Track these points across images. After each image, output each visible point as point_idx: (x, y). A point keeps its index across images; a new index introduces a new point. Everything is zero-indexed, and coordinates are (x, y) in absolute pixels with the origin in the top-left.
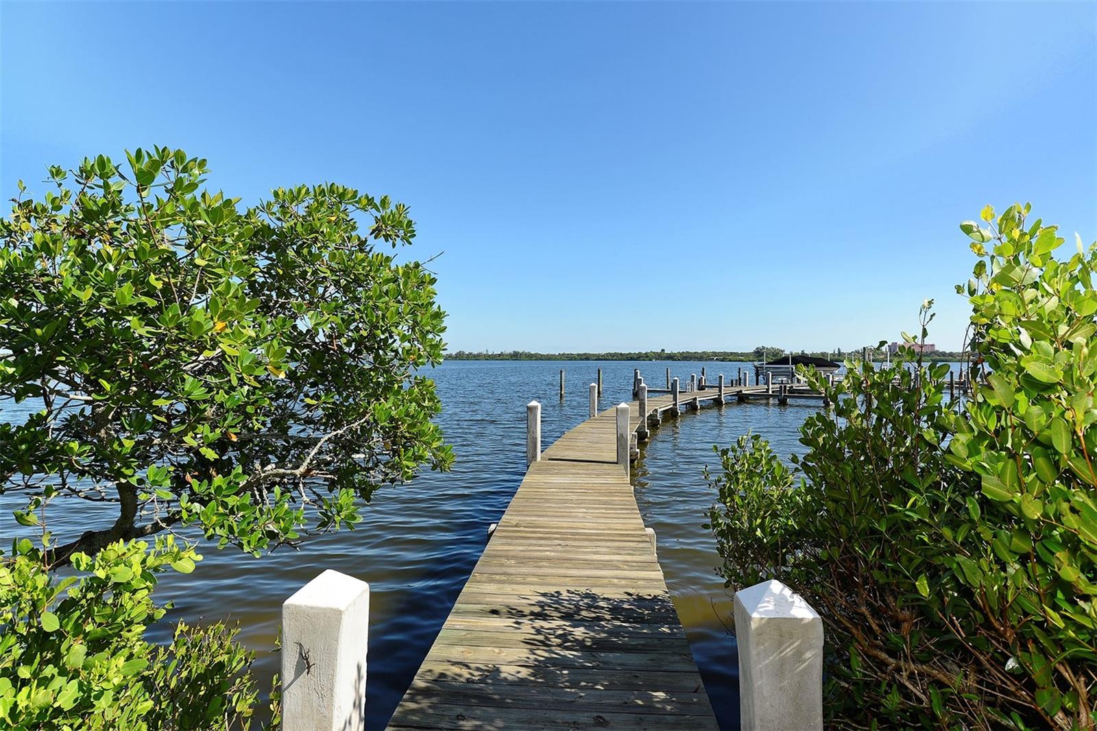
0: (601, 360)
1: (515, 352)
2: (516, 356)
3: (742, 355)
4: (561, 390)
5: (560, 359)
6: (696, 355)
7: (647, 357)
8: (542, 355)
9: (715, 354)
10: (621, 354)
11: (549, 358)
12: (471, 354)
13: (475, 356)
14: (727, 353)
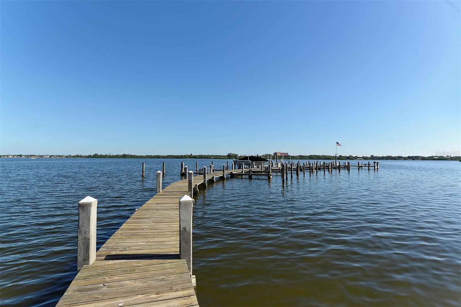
0: (165, 158)
1: (124, 154)
2: (124, 156)
3: (223, 156)
4: (143, 173)
5: (146, 158)
6: (205, 156)
7: (185, 157)
8: (137, 156)
9: (212, 156)
10: (174, 156)
11: (141, 157)
12: (101, 155)
13: (103, 156)
14: (217, 156)
